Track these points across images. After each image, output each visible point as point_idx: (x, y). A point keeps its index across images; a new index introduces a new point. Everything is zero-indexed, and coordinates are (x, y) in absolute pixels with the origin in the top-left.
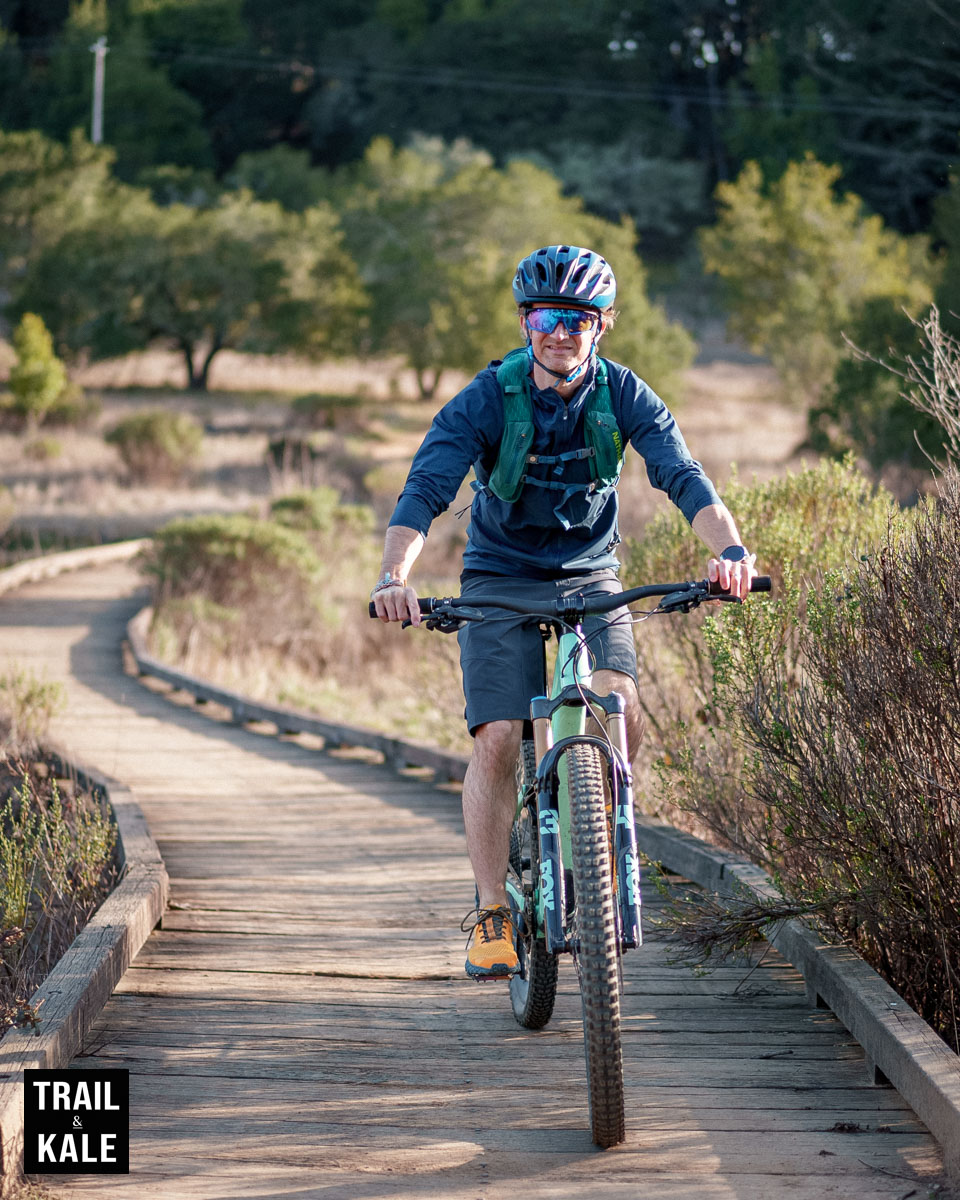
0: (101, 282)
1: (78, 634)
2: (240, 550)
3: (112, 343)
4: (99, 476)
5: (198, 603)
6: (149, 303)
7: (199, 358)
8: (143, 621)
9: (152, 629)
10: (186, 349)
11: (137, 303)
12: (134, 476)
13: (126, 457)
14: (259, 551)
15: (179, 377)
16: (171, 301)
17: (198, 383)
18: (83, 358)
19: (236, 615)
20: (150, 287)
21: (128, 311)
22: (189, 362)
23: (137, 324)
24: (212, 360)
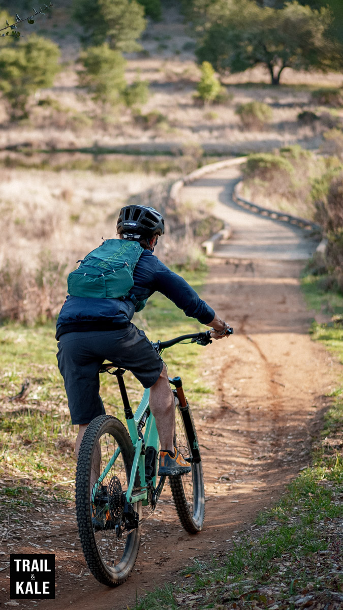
0: (236, 41)
1: (219, 190)
2: (269, 165)
3: (239, 66)
4: (232, 127)
5: (257, 181)
6: (255, 49)
7: (276, 69)
8: (240, 186)
9: (243, 189)
10: (270, 68)
11: (250, 49)
12: (245, 127)
13: (242, 119)
14: (275, 165)
15: (267, 79)
16: (265, 48)
17: (276, 82)
18: (227, 72)
19: (267, 184)
20: (256, 42)
21: (246, 52)
22: (272, 72)
23: (249, 58)
24: (282, 71)
